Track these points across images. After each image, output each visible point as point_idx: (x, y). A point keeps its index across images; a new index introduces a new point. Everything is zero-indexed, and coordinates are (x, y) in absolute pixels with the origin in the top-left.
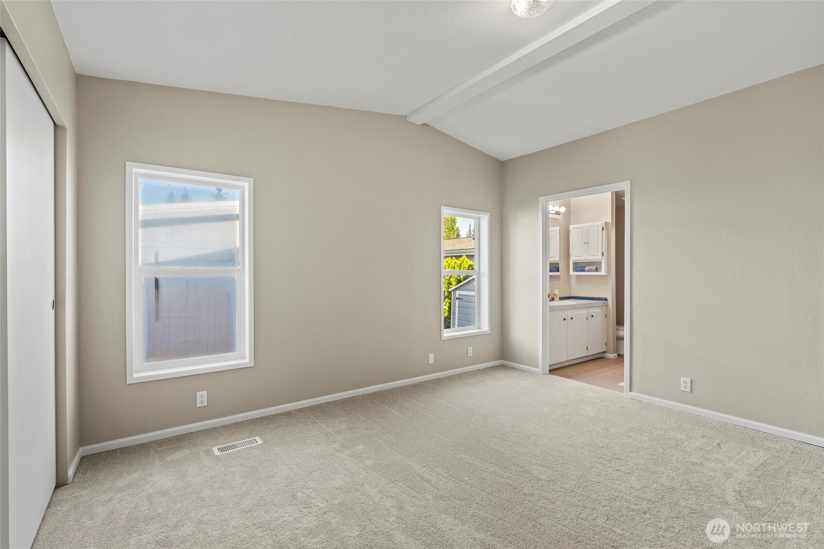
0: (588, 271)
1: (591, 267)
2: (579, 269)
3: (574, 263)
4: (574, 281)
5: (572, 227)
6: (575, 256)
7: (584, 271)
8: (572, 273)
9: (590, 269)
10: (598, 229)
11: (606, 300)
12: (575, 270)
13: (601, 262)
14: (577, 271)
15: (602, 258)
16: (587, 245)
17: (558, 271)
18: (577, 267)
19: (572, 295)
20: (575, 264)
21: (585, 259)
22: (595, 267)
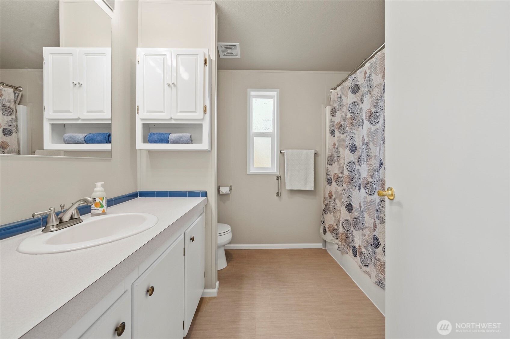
0: (174, 142)
1: (181, 134)
2: (155, 137)
3: (144, 125)
4: (143, 162)
5: (140, 52)
6: (148, 111)
7: (167, 142)
8: (140, 145)
9: (181, 138)
10: (196, 60)
11: (205, 194)
12: (149, 139)
13: (201, 125)
14: (151, 143)
15: (204, 116)
16: (174, 89)
17: (109, 142)
18: (151, 134)
19: (139, 190)
20: (146, 127)
21: (169, 118)
22: (189, 135)
